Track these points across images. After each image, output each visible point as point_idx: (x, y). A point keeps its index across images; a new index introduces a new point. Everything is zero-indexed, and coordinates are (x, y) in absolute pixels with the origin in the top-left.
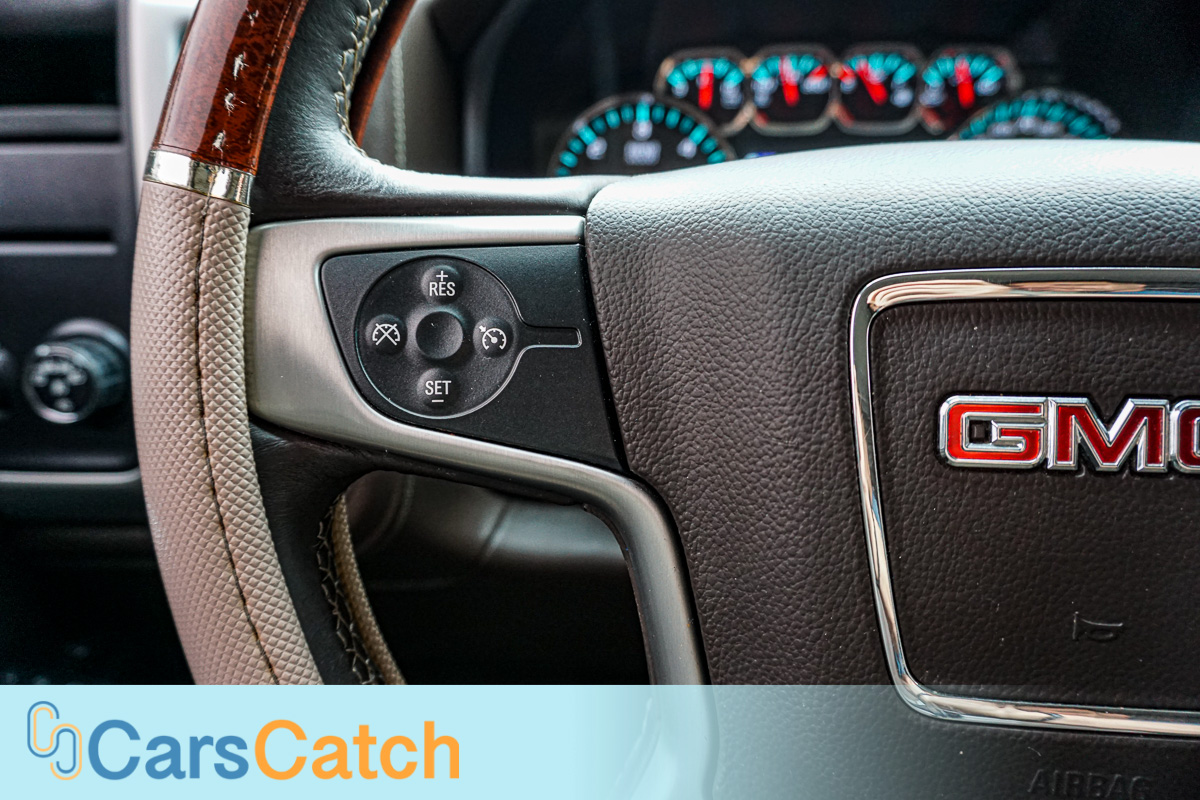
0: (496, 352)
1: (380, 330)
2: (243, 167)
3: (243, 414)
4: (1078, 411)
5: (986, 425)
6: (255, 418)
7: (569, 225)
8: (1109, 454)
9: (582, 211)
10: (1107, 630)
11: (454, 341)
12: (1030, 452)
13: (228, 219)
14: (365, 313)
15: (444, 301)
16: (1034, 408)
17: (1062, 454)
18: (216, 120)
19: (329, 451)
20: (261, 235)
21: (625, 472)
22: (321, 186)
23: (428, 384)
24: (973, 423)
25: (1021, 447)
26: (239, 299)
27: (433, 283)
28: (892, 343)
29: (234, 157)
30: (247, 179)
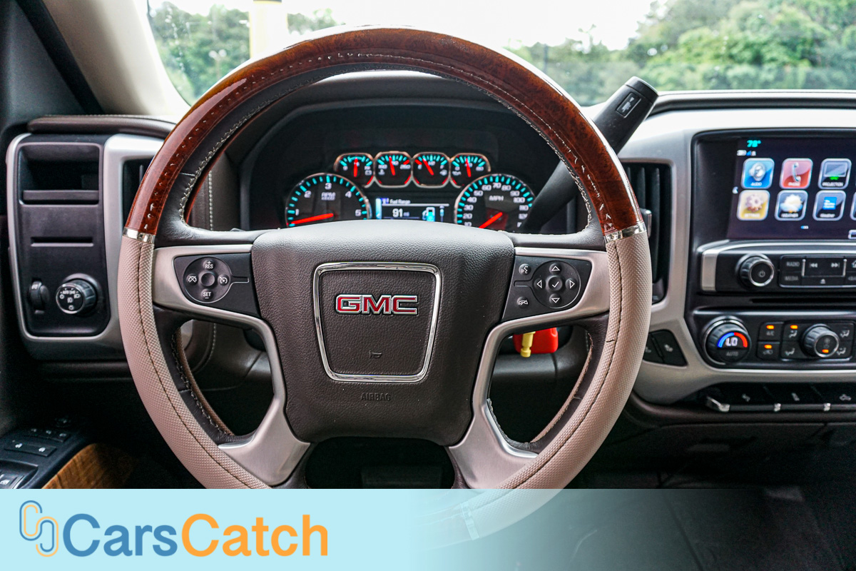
0: (224, 284)
1: (191, 278)
2: (153, 234)
3: (151, 301)
4: (369, 298)
5: (347, 302)
6: (154, 303)
7: (248, 247)
8: (377, 309)
9: (252, 242)
10: (377, 355)
11: (212, 281)
12: (357, 309)
13: (148, 248)
14: (187, 273)
15: (210, 270)
16: (358, 298)
17: (365, 310)
18: (145, 221)
19: (175, 313)
20: (157, 251)
21: (261, 318)
22: (174, 237)
23: (205, 293)
24: (344, 302)
25: (355, 308)
26: (150, 269)
27: (207, 265)
28: (325, 281)
29: (149, 231)
30: (153, 237)
